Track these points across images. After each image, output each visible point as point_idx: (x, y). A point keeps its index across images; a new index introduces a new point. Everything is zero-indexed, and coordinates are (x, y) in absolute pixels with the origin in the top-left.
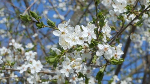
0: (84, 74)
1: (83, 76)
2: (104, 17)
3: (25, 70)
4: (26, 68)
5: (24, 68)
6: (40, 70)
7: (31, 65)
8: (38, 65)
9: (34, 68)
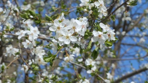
0: (79, 45)
1: (78, 46)
2: (97, 9)
3: (23, 35)
4: (24, 34)
5: (22, 34)
6: (37, 36)
7: (28, 31)
8: (35, 31)
9: (32, 34)
